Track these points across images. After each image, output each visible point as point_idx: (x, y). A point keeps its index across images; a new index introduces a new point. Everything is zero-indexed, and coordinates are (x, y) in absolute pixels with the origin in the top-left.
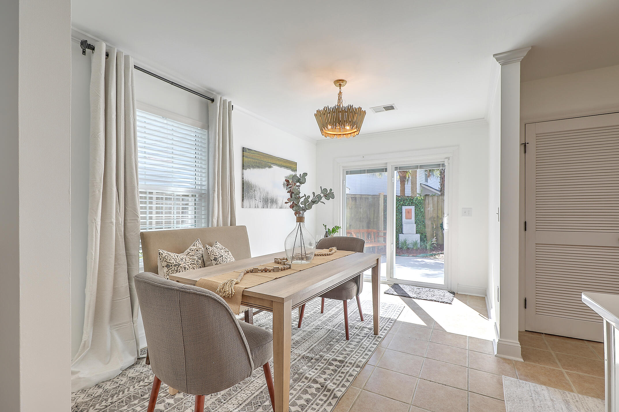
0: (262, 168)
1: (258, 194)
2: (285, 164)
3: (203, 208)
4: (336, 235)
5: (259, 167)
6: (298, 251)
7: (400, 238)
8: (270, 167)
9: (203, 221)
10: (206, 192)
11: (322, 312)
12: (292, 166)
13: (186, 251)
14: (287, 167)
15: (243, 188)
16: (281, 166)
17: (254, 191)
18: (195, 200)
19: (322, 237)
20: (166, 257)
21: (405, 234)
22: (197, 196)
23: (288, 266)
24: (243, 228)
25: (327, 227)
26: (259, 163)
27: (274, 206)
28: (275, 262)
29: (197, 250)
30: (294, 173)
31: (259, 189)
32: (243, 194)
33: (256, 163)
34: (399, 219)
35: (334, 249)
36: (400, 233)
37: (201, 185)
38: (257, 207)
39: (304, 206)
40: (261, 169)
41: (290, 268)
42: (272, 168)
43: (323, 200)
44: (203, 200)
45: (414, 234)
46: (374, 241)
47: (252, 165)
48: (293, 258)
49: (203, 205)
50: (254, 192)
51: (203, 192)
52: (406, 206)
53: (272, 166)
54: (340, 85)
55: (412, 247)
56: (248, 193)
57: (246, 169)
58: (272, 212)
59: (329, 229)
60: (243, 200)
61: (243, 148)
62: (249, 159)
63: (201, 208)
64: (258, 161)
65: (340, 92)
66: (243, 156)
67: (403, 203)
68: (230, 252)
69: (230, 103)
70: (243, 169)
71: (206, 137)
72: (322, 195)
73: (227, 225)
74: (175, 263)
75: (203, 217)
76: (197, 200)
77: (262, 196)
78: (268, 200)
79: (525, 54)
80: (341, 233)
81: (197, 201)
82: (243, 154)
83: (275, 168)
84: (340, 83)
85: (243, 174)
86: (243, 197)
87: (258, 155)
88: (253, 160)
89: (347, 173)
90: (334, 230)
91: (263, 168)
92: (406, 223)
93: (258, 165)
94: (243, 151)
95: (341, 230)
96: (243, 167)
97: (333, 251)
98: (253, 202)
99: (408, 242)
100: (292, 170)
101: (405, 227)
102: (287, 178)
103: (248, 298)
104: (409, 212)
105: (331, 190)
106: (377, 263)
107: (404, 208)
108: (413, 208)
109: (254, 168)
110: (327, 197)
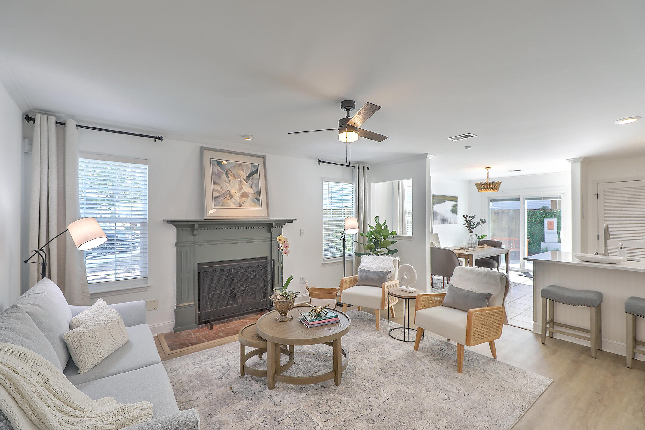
2: (452, 199)
6: (470, 245)
7: (541, 246)
8: (444, 202)
12: (455, 199)
14: (452, 200)
15: (433, 215)
16: (449, 200)
21: (547, 242)
23: (468, 249)
24: (437, 235)
25: (478, 235)
26: (440, 201)
27: (446, 223)
28: (462, 248)
31: (440, 214)
34: (541, 229)
35: (486, 245)
36: (542, 242)
39: (472, 226)
42: (445, 203)
43: (481, 223)
45: (555, 243)
46: (516, 248)
47: (437, 202)
48: (468, 247)
52: (549, 218)
54: (488, 169)
57: (434, 205)
58: (446, 226)
60: (433, 221)
62: (436, 200)
65: (488, 172)
66: (433, 199)
67: (546, 215)
72: (480, 222)
77: (441, 218)
78: (444, 220)
79: (582, 160)
80: (487, 238)
83: (447, 202)
84: (488, 168)
85: (433, 208)
86: (434, 219)
87: (439, 197)
88: (438, 200)
89: (491, 201)
90: (482, 237)
91: (442, 203)
92: (548, 233)
98: (437, 221)
99: (549, 250)
100: (455, 202)
101: (547, 237)
102: (453, 206)
103: (460, 256)
104: (551, 224)
105: (484, 219)
106: (508, 252)
107: (546, 221)
108: (555, 220)
109: (437, 204)
110: (483, 222)
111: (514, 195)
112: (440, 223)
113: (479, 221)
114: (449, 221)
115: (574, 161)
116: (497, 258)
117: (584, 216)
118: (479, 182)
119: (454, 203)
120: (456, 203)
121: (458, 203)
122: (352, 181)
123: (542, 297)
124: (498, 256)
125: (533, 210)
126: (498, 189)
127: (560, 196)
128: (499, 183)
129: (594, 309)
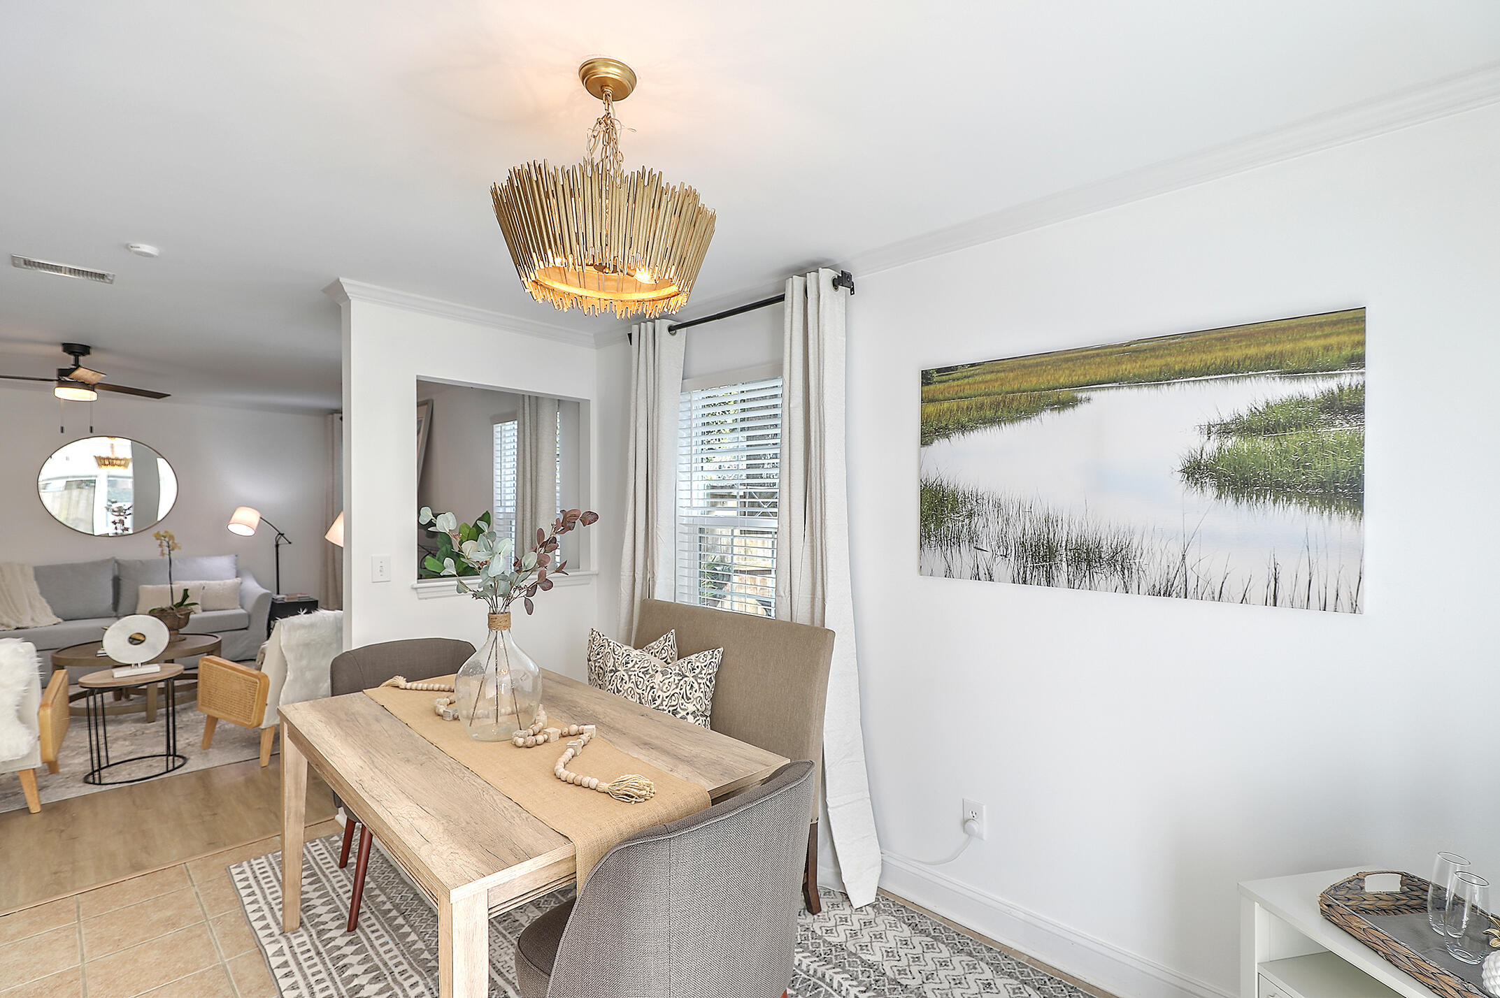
0: (1012, 420)
1: (988, 529)
2: (1202, 359)
5: (994, 421)
8: (1068, 404)
12: (1292, 346)
14: (1224, 370)
16: (1161, 378)
17: (969, 517)
31: (998, 506)
33: (981, 407)
50: (967, 521)
53: (1080, 395)
56: (940, 523)
60: (921, 549)
61: (927, 371)
62: (946, 405)
64: (987, 400)
70: (925, 442)
78: (1054, 551)
82: (923, 392)
88: (966, 403)
91: (1020, 419)
94: (927, 383)
96: (923, 438)
98: (964, 558)
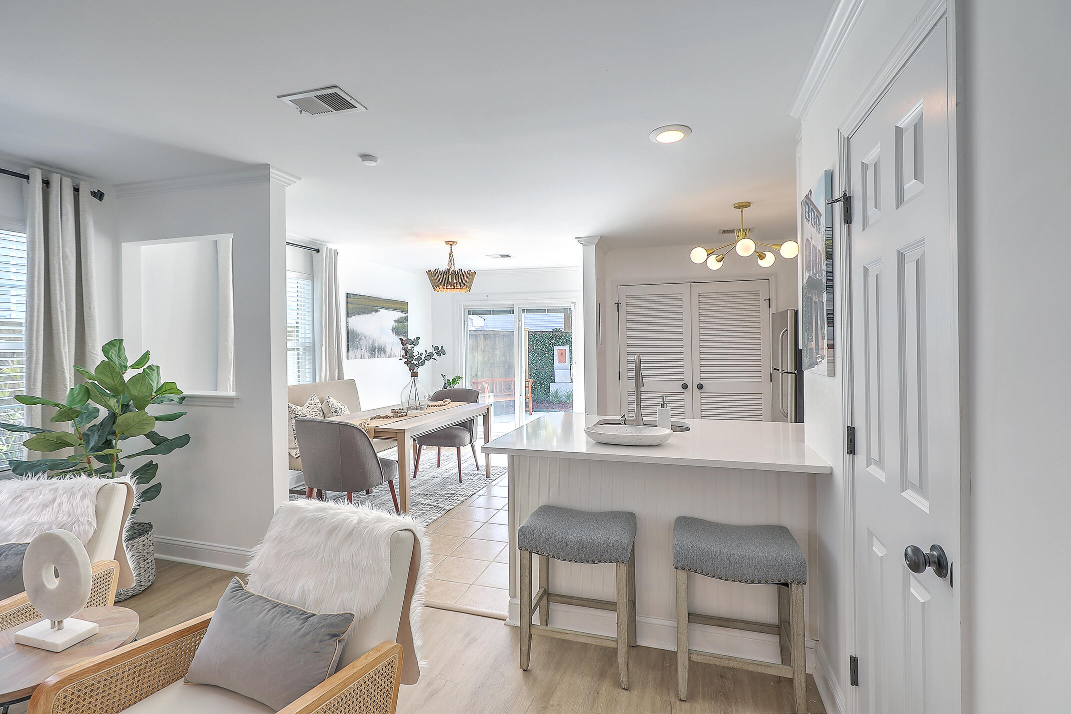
0: (368, 313)
1: (364, 343)
2: (393, 306)
3: (307, 362)
4: (457, 386)
5: (364, 313)
6: (412, 403)
7: (551, 388)
8: (377, 311)
9: (307, 375)
10: (311, 345)
11: (438, 466)
12: (402, 307)
13: (305, 405)
14: (396, 309)
15: (348, 338)
16: (389, 309)
17: (360, 340)
18: (298, 354)
19: (440, 388)
20: (295, 410)
21: (558, 383)
22: (301, 349)
23: (406, 414)
24: (352, 382)
25: (446, 378)
26: (365, 309)
27: (382, 355)
28: (392, 412)
29: (315, 404)
30: (405, 315)
31: (365, 337)
32: (348, 345)
33: (362, 308)
34: (550, 362)
35: (448, 400)
36: (552, 382)
37: (305, 338)
38: (363, 357)
39: (417, 362)
40: (367, 315)
41: (406, 415)
42: (379, 313)
43: (435, 356)
44: (307, 354)
45: (568, 383)
47: (357, 311)
48: (408, 408)
49: (307, 359)
51: (307, 345)
52: (560, 345)
53: (379, 310)
54: (451, 245)
55: (565, 399)
56: (354, 342)
57: (350, 317)
58: (380, 362)
59: (448, 380)
60: (348, 351)
61: (347, 294)
62: (354, 306)
63: (305, 362)
64: (363, 306)
65: (451, 251)
66: (347, 303)
67: (557, 341)
68: (345, 405)
69: (335, 250)
70: (347, 316)
71: (310, 288)
72: (434, 352)
73: (335, 379)
74: (302, 415)
75: (307, 371)
76: (301, 353)
77: (368, 344)
78: (375, 349)
79: (598, 240)
80: (462, 385)
81: (301, 355)
82: (347, 300)
83: (383, 311)
84: (451, 243)
85: (347, 322)
86: (348, 348)
87: (363, 300)
88: (359, 306)
89: (470, 313)
90: (456, 380)
91: (369, 313)
92: (559, 368)
93: (363, 310)
94: (347, 297)
95: (464, 380)
96: (348, 315)
97: (447, 403)
98: (359, 353)
99: (560, 394)
100: (402, 312)
101: (557, 373)
102: (396, 321)
103: (378, 433)
104: (562, 354)
105: (442, 347)
106: (488, 412)
107: (556, 348)
108: (567, 348)
109: (359, 314)
110: (439, 354)
111: (505, 304)
112: (367, 355)
113: (430, 350)
114: (388, 351)
115: (584, 241)
116: (467, 425)
117: (600, 342)
118: (432, 270)
119: (399, 315)
120: (404, 315)
121: (409, 314)
122: (19, 222)
123: (521, 549)
124: (472, 421)
125: (539, 333)
126: (469, 288)
127: (570, 307)
128: (471, 274)
129: (623, 567)
